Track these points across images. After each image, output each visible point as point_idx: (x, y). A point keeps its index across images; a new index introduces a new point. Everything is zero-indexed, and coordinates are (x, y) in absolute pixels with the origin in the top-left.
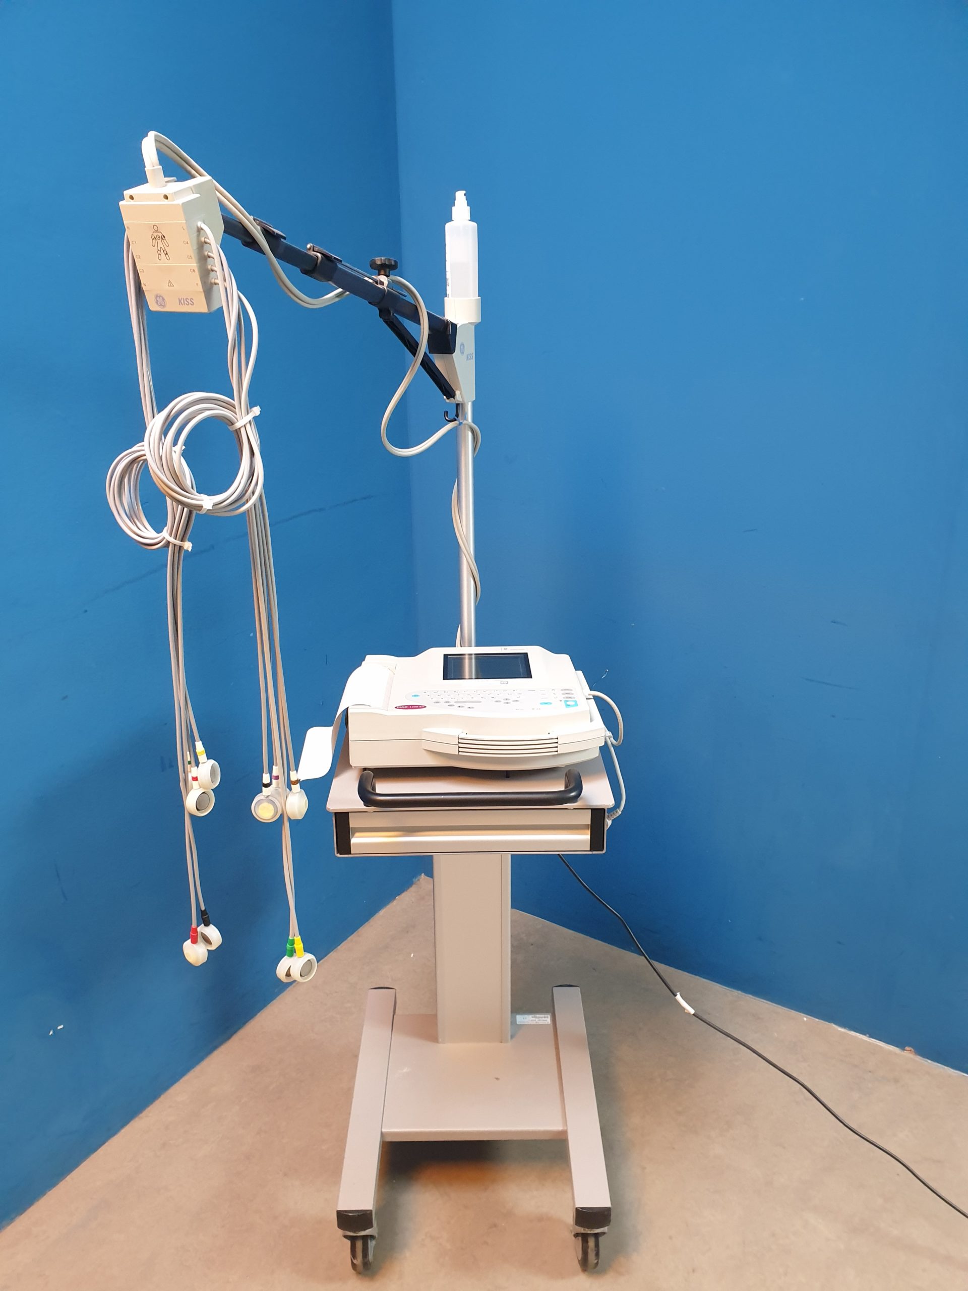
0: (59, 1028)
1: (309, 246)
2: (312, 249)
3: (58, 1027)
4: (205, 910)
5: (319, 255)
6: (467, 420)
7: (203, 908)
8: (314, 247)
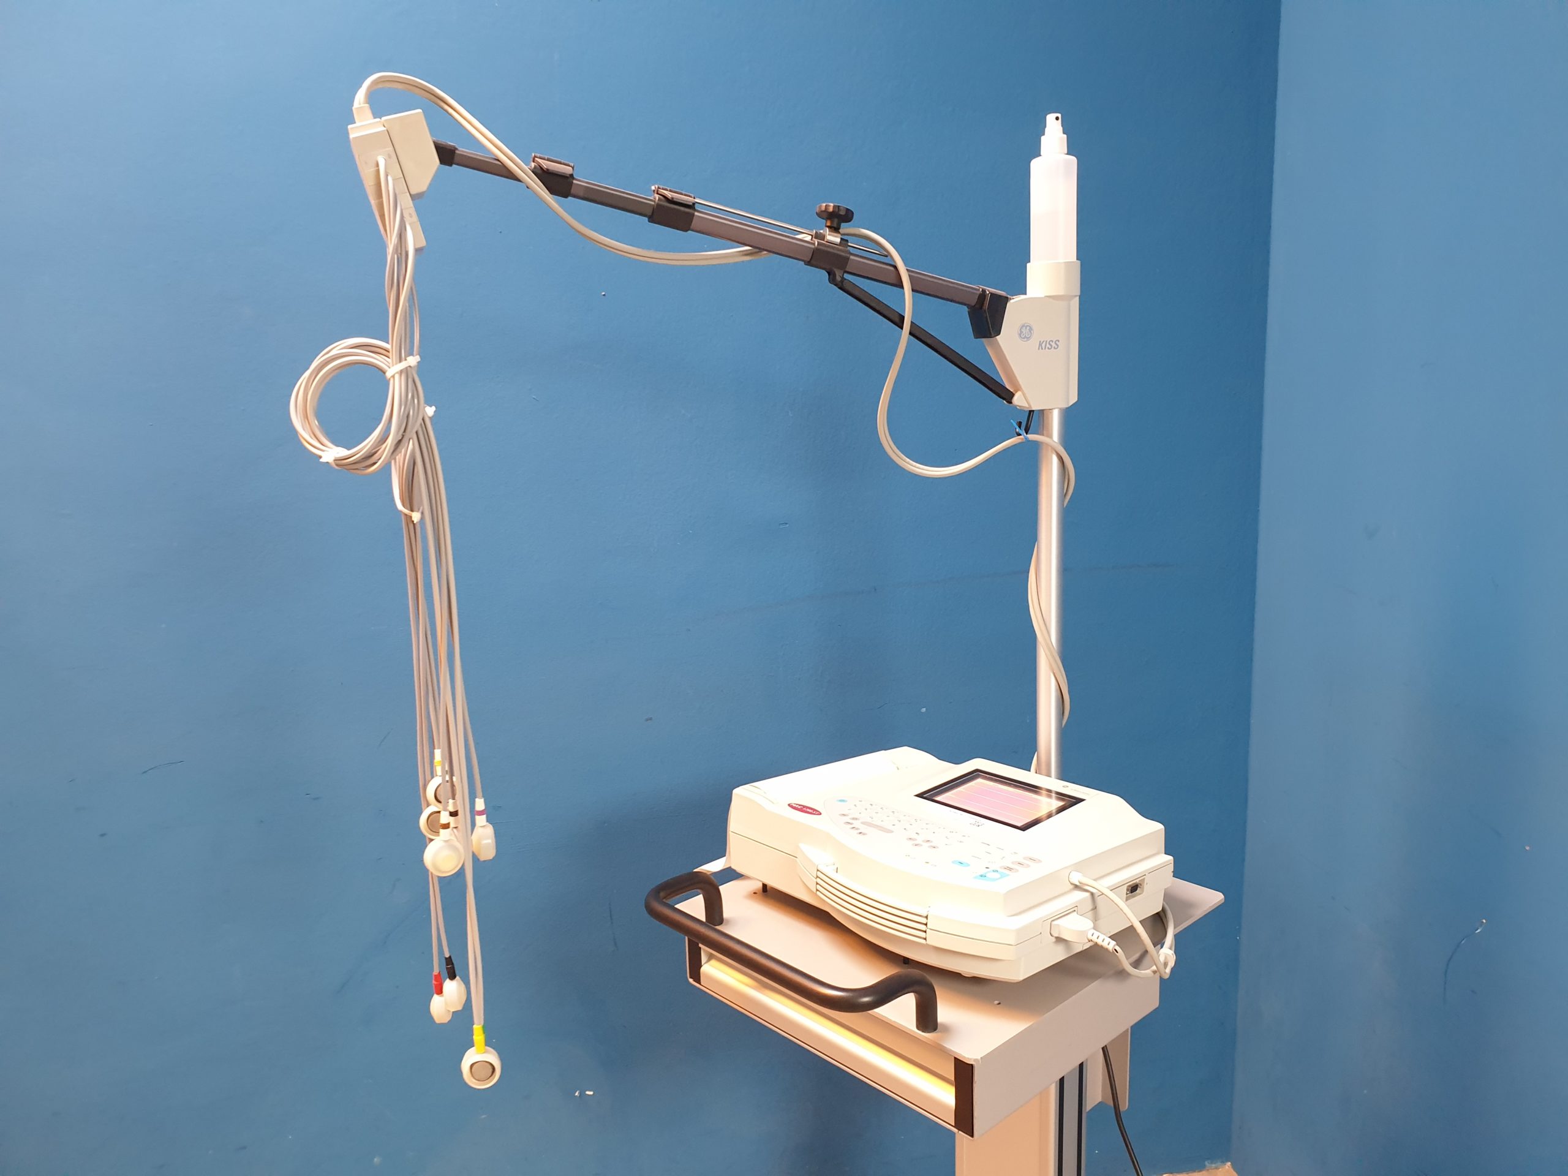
0: (588, 1093)
1: (653, 188)
2: (656, 192)
3: (587, 1091)
4: (450, 957)
5: (657, 197)
6: (1050, 436)
7: (447, 956)
8: (658, 188)
